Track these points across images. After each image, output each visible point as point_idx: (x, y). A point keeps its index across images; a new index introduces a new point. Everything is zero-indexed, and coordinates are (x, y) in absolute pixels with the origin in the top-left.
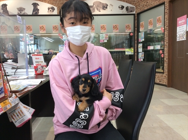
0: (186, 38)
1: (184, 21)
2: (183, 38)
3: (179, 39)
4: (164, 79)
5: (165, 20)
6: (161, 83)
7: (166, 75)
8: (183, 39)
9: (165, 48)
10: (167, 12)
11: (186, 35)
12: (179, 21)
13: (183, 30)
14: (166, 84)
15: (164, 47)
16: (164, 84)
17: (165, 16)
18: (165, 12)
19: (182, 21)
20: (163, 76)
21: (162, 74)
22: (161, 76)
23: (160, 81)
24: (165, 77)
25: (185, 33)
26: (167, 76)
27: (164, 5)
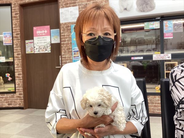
0: (51, 51)
1: (46, 32)
2: (46, 50)
3: (39, 51)
4: (17, 99)
5: (14, 26)
6: (11, 106)
7: (20, 94)
8: (46, 52)
9: (16, 61)
10: (15, 17)
11: (51, 47)
12: (36, 30)
13: (45, 41)
14: (22, 105)
15: (14, 60)
16: (18, 106)
17: (13, 21)
18: (13, 16)
19: (43, 32)
20: (15, 96)
21: (12, 94)
22: (10, 97)
23: (9, 104)
24: (19, 97)
25: (49, 45)
26: (22, 96)
27: (10, 7)
